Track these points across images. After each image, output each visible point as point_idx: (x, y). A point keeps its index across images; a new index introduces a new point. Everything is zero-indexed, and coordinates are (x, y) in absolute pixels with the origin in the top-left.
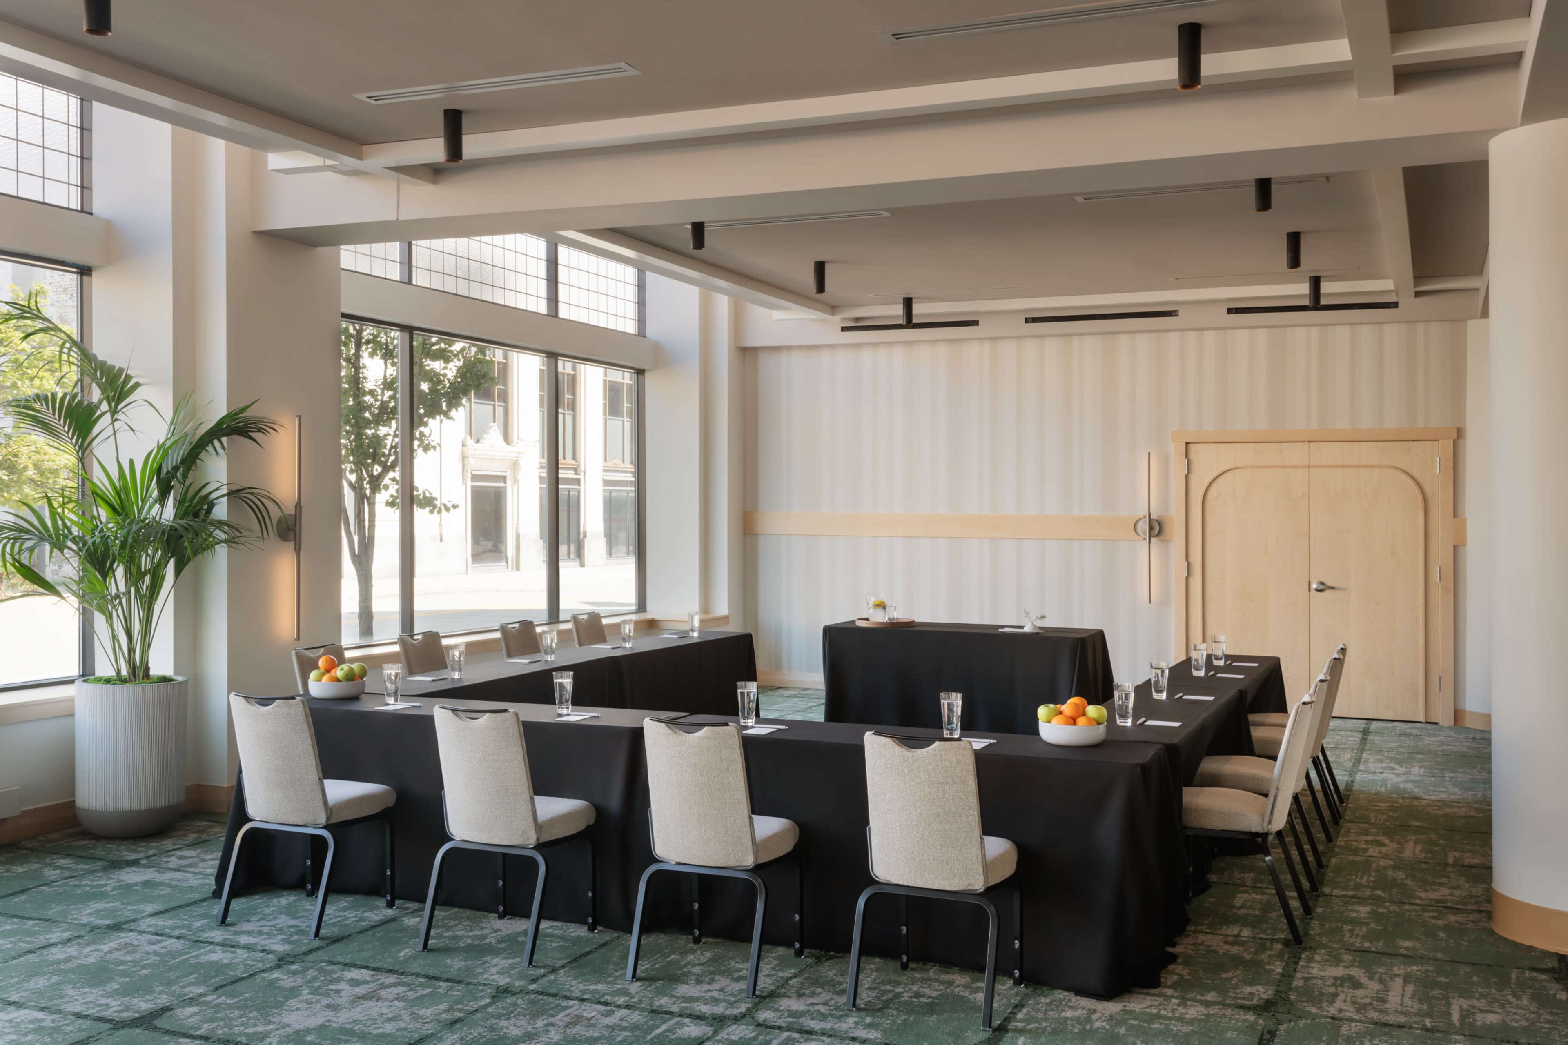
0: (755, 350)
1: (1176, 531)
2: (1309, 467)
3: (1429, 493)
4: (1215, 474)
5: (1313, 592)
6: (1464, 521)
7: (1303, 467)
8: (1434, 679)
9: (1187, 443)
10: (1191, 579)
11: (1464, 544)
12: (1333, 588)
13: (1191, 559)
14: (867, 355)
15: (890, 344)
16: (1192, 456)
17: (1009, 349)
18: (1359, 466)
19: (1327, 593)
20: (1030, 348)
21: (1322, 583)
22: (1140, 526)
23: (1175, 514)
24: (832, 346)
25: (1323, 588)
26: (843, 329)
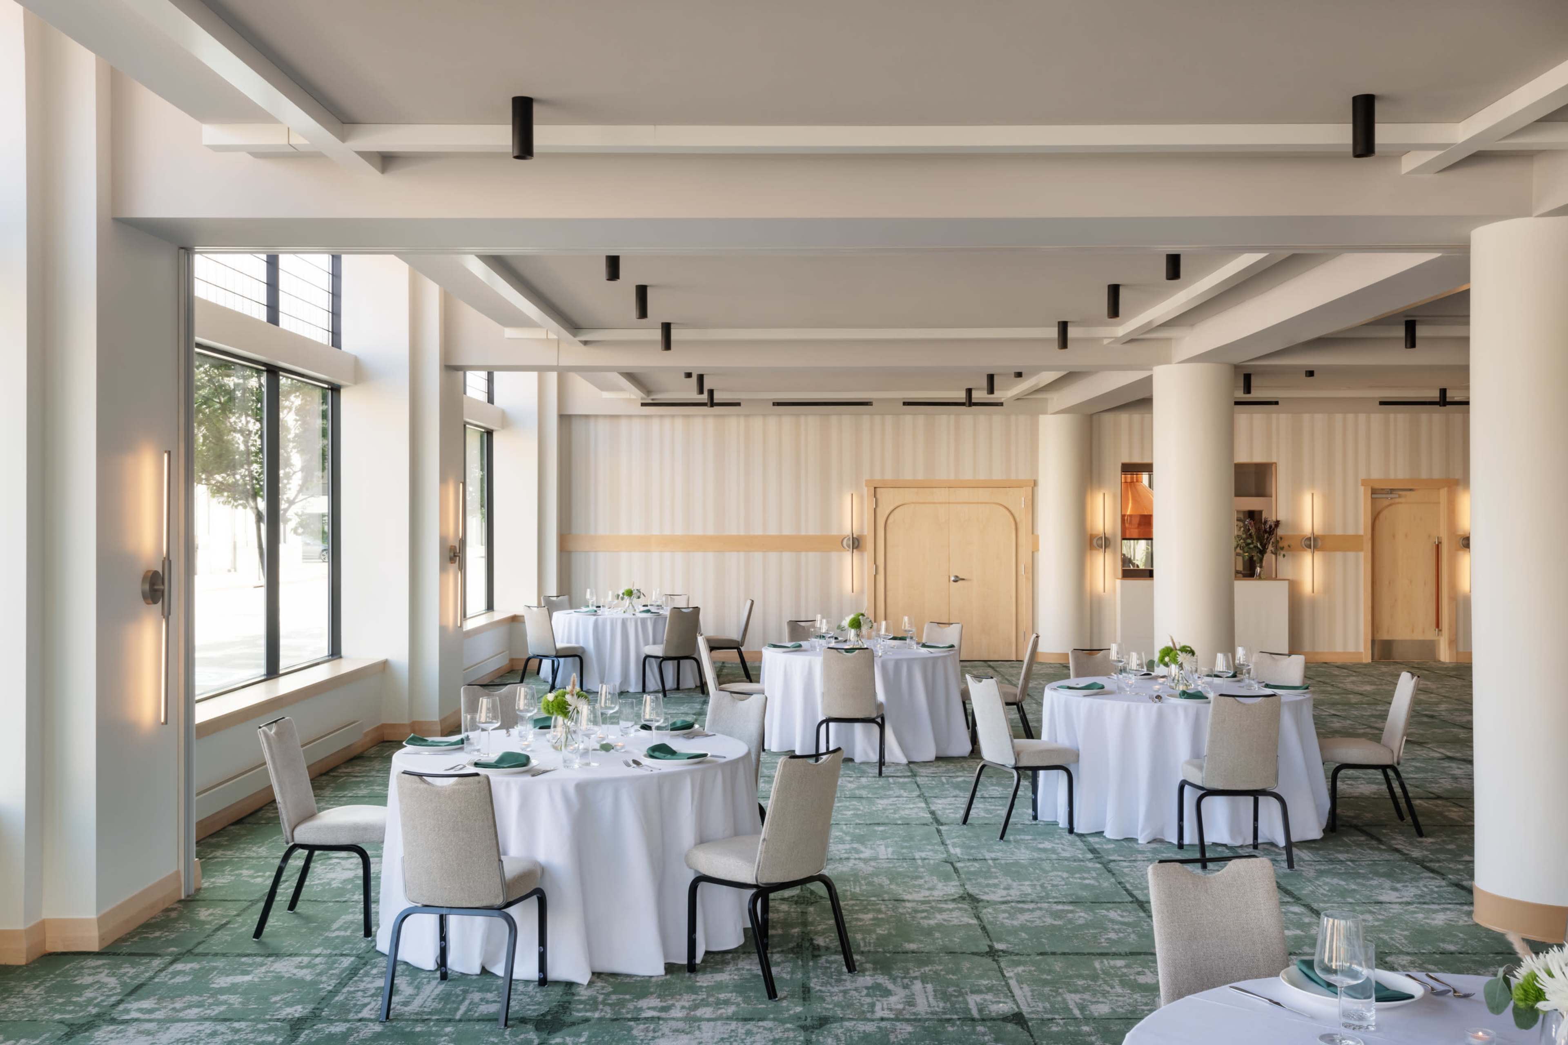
0: (570, 417)
1: (869, 545)
2: (949, 503)
3: (1018, 520)
4: (892, 508)
5: (952, 583)
6: (1037, 537)
7: (945, 503)
8: (1021, 634)
9: (875, 488)
10: (878, 577)
11: (1038, 550)
12: (963, 579)
13: (878, 563)
14: (655, 423)
15: (673, 416)
16: (878, 496)
17: (757, 423)
18: (978, 503)
19: (960, 582)
20: (772, 422)
21: (957, 577)
22: (845, 543)
23: (868, 532)
24: (630, 417)
25: (957, 580)
26: (643, 405)
